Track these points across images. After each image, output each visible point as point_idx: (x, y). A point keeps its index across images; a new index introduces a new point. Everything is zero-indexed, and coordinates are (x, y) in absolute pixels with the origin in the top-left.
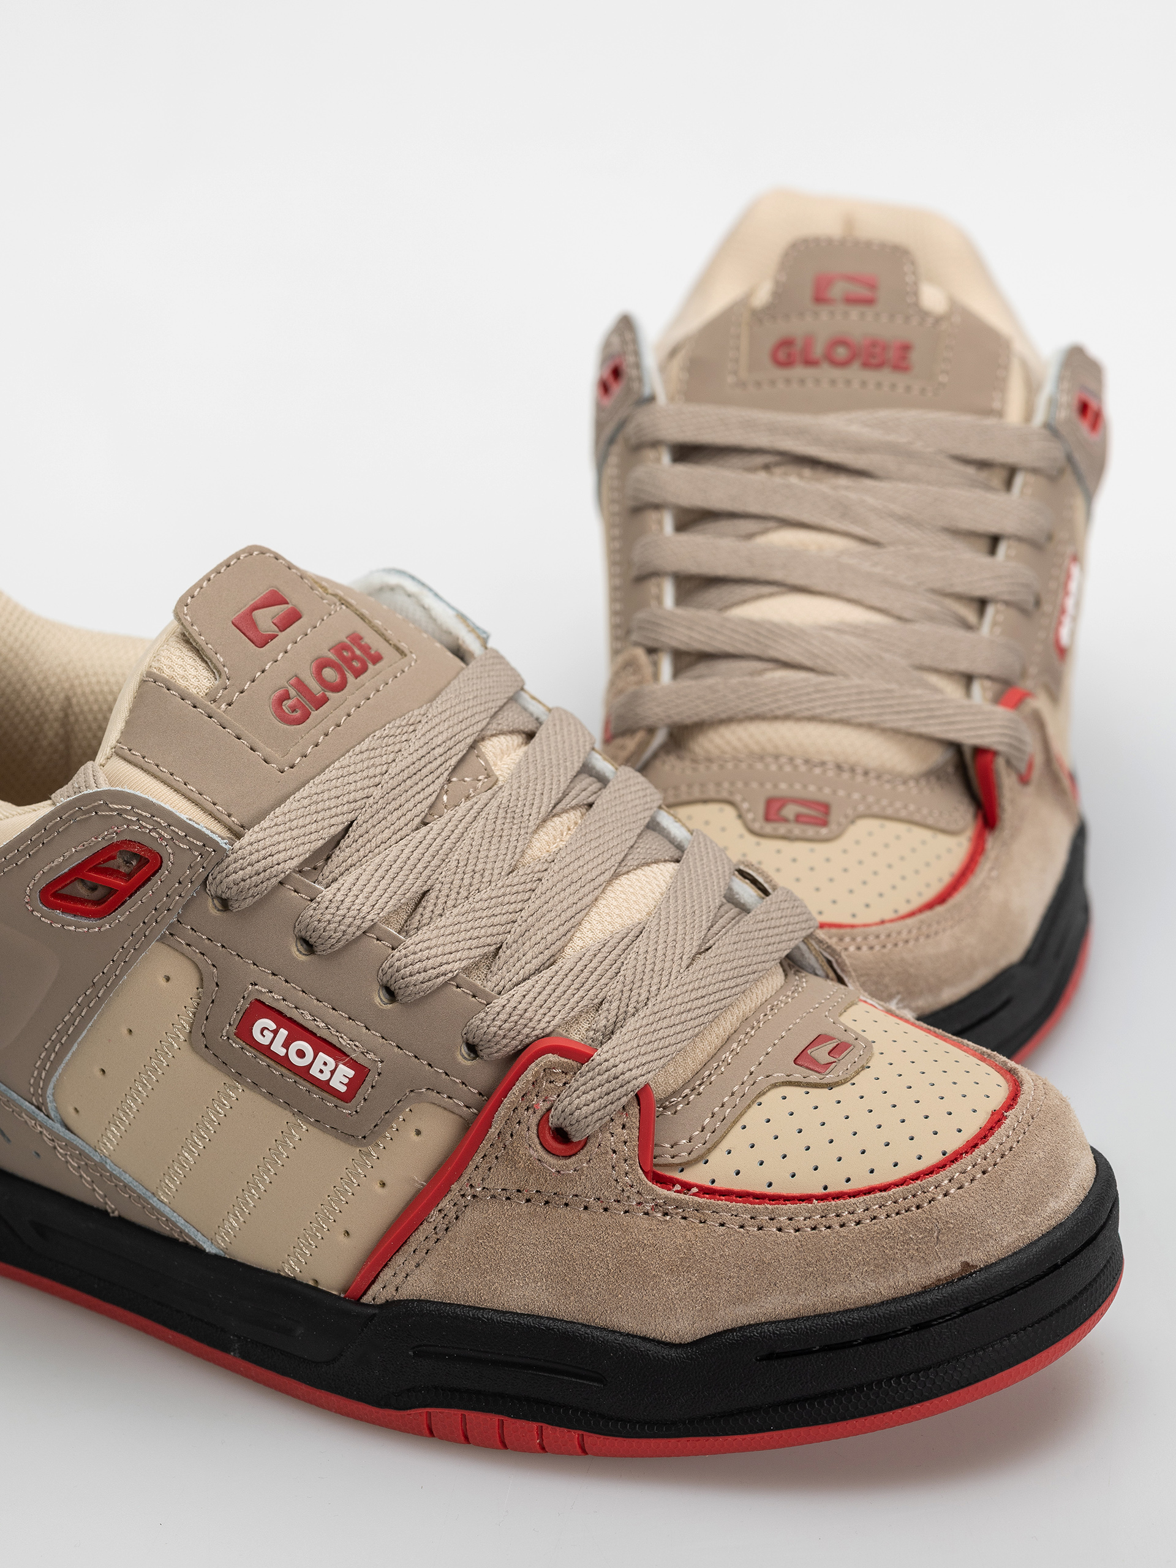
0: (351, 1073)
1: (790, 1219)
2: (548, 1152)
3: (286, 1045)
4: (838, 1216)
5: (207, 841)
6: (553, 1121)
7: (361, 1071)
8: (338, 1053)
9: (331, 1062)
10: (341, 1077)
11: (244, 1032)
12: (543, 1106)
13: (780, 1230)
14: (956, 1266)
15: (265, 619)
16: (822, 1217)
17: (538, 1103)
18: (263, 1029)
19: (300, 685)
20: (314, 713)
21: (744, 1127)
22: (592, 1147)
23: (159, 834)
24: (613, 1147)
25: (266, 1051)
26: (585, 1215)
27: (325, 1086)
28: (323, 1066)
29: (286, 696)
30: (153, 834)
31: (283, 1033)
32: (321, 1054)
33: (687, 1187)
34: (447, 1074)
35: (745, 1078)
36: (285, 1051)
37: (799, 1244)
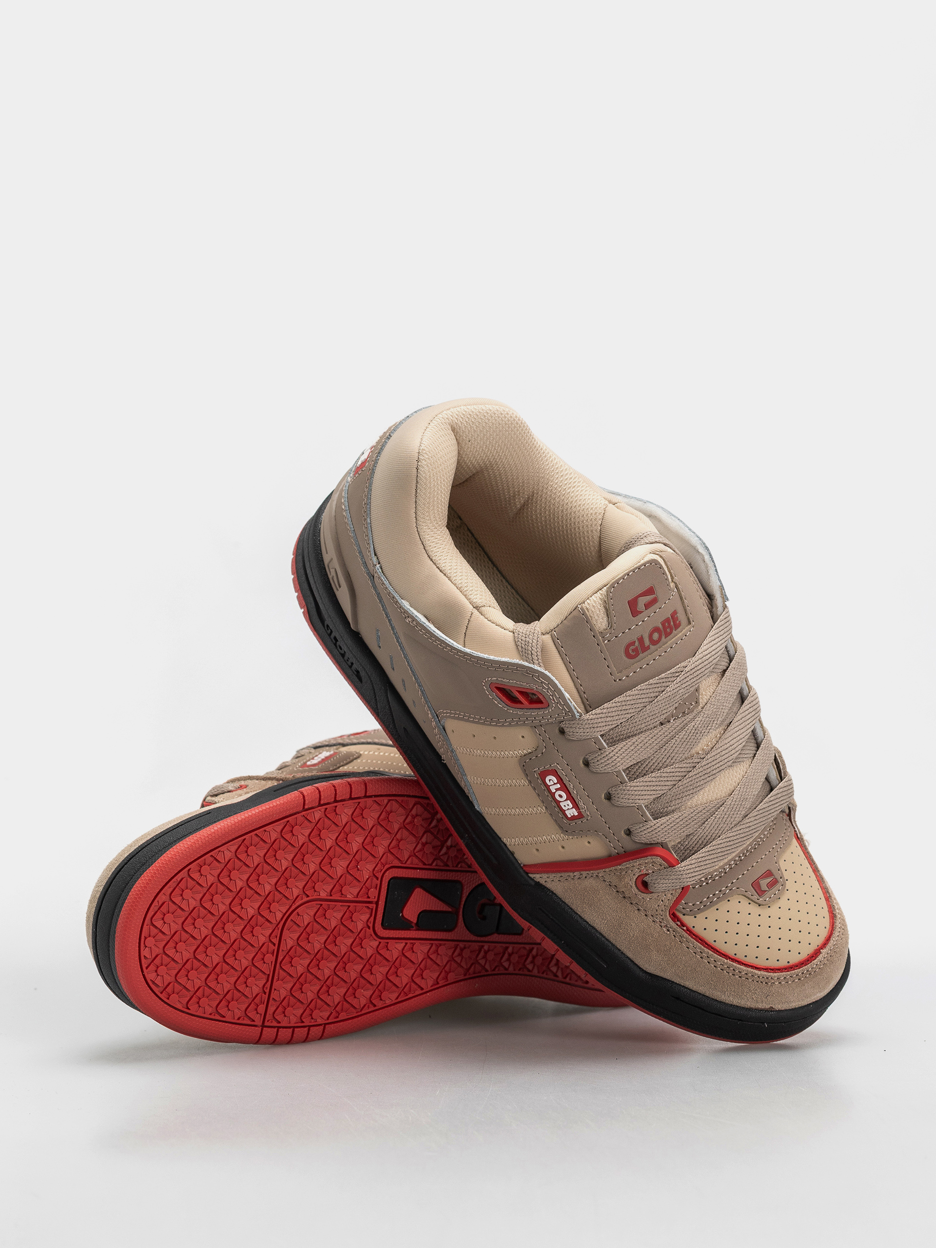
0: (576, 814)
1: (715, 961)
2: (636, 886)
3: (557, 790)
4: (734, 970)
5: (571, 710)
6: (646, 879)
7: (580, 816)
8: (576, 806)
9: (571, 806)
10: (572, 812)
11: (543, 775)
12: (645, 872)
13: (708, 962)
14: (767, 1007)
15: (642, 601)
16: (728, 967)
17: (643, 870)
18: (551, 780)
19: (641, 640)
20: (641, 655)
21: (717, 909)
22: (655, 895)
23: (553, 698)
24: (663, 899)
25: (548, 787)
26: (636, 912)
27: (563, 811)
28: (566, 805)
29: (633, 643)
30: (551, 698)
31: (558, 786)
32: (569, 801)
33: (683, 924)
34: (614, 834)
35: (729, 885)
36: (555, 791)
37: (713, 972)
